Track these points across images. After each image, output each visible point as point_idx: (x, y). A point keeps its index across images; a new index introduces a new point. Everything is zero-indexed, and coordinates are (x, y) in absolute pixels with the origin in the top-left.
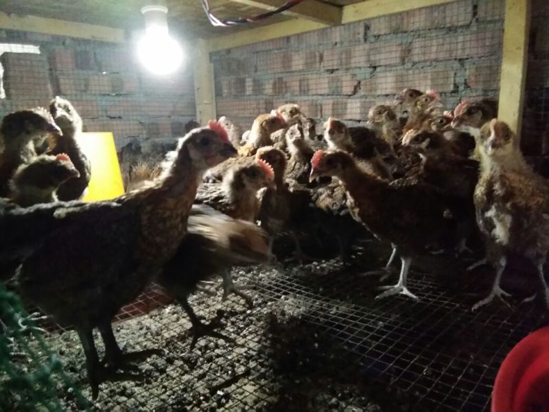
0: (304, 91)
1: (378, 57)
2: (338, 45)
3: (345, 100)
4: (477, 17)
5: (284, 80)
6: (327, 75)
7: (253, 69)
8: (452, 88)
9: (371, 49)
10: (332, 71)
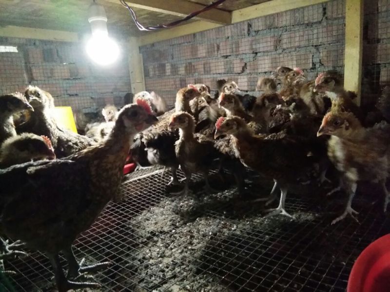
0: (207, 71)
1: (258, 46)
2: (230, 38)
3: (236, 77)
4: (326, 16)
5: (193, 64)
7: (170, 57)
8: (311, 66)
9: (252, 41)
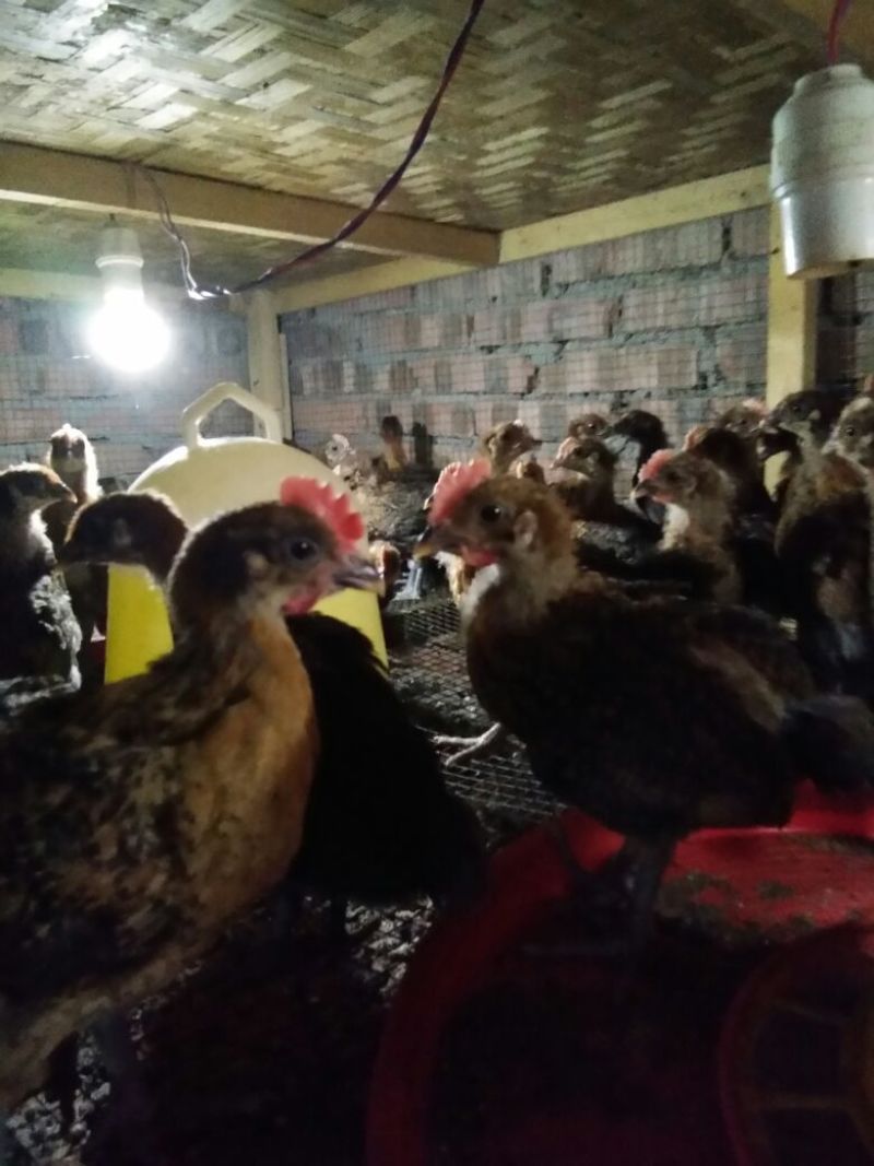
0: (443, 386)
1: (566, 323)
2: (498, 301)
3: (513, 403)
4: (730, 250)
5: (409, 365)
6: (482, 357)
7: (354, 346)
8: (693, 380)
9: (553, 310)
10: (490, 350)
